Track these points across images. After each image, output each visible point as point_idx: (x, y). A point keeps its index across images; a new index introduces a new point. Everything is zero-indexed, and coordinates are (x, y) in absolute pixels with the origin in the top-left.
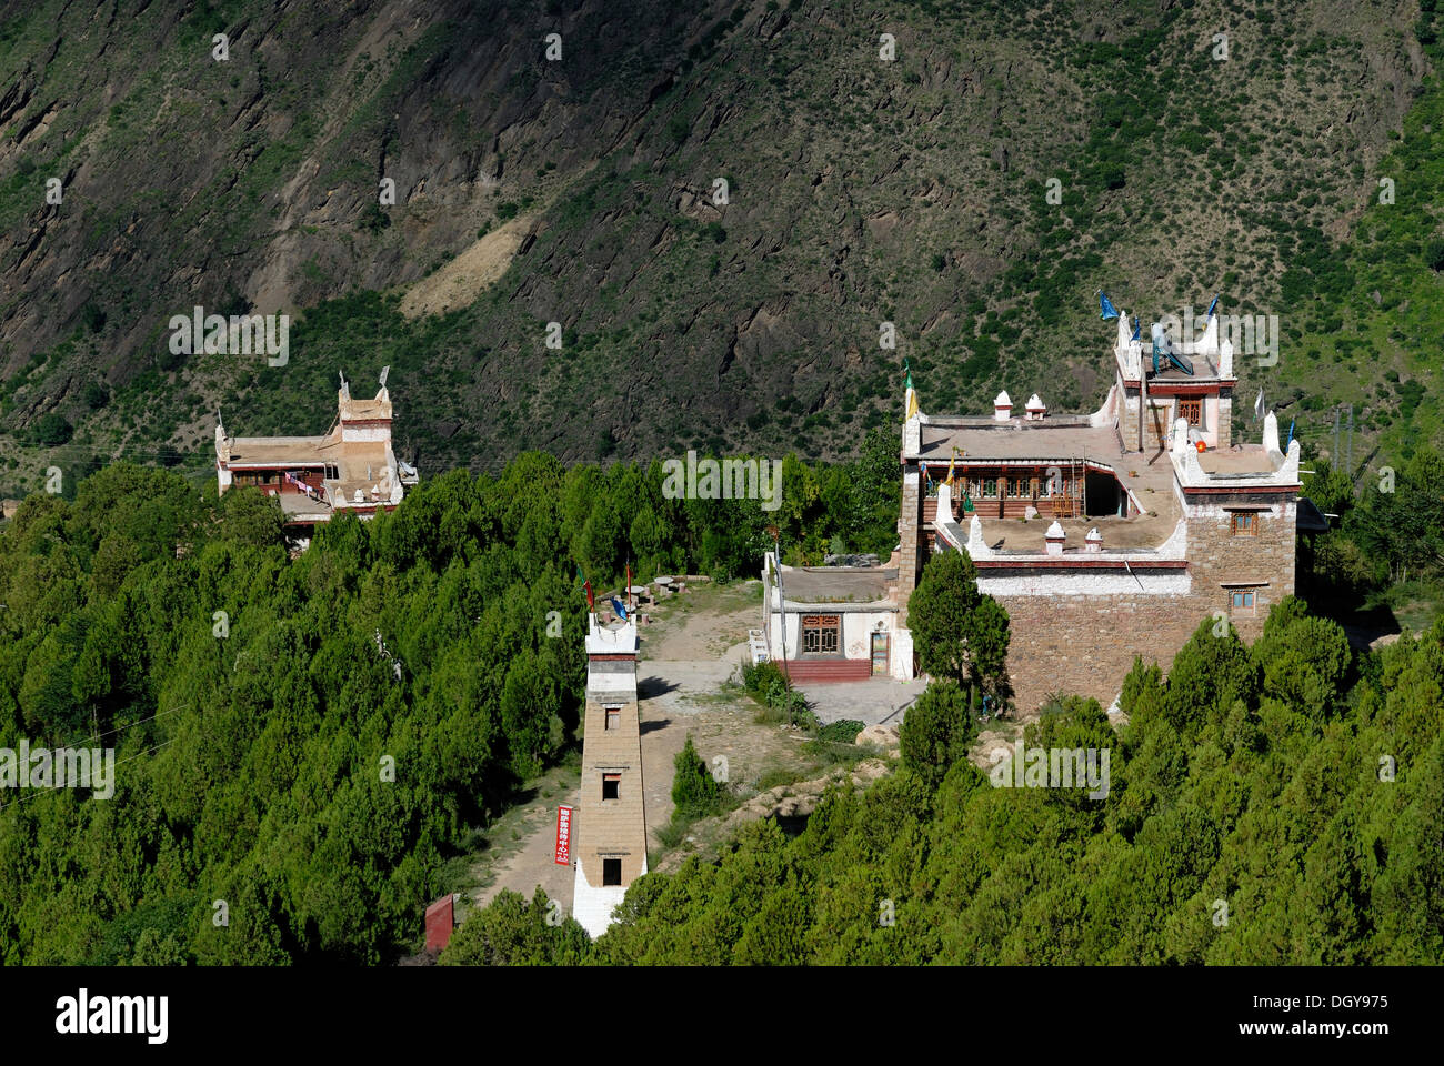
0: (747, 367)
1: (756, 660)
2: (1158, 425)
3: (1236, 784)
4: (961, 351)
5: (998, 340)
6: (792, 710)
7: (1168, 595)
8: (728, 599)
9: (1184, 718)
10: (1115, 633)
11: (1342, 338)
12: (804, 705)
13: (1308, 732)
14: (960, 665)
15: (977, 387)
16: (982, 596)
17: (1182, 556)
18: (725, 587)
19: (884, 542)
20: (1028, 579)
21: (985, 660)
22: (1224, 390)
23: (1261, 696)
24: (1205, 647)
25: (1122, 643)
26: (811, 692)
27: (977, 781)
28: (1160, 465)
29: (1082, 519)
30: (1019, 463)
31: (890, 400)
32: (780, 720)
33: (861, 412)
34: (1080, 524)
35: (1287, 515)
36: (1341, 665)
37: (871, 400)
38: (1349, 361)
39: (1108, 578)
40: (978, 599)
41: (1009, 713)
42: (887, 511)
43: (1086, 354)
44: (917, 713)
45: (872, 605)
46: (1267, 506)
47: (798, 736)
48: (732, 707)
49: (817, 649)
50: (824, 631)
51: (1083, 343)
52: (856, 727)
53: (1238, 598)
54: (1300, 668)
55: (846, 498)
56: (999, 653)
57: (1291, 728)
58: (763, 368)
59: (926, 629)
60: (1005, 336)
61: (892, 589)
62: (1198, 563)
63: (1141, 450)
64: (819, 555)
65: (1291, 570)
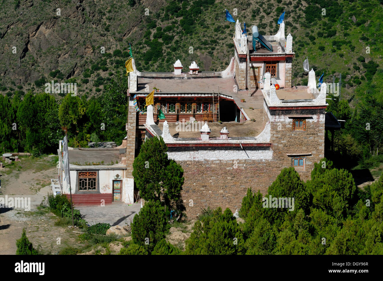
0: (35, 56)
1: (55, 194)
2: (255, 76)
3: (302, 248)
4: (144, 47)
5: (162, 42)
6: (74, 219)
7: (261, 160)
8: (40, 164)
9: (273, 219)
10: (235, 179)
11: (336, 40)
12: (80, 216)
13: (335, 225)
14: (159, 195)
15: (152, 65)
16: (170, 160)
17: (268, 141)
18: (38, 158)
19: (118, 135)
20: (192, 153)
21: (171, 192)
22: (288, 59)
23: (311, 208)
24: (283, 183)
25: (239, 184)
26: (83, 210)
27: (170, 250)
28: (256, 96)
29: (219, 123)
30: (186, 95)
31: (108, 72)
32: (68, 223)
33: (93, 78)
34: (217, 125)
35: (320, 120)
36: (351, 192)
37: (98, 72)
38: (339, 52)
39: (231, 152)
40: (168, 162)
41: (183, 219)
42: (120, 120)
43: (207, 48)
44: (140, 217)
45: (113, 166)
46: (310, 116)
47: (77, 231)
48: (43, 217)
49: (86, 189)
50: (89, 179)
51: (205, 43)
52: (106, 227)
53: (296, 161)
54: (331, 193)
55: (98, 114)
56: (179, 189)
57: (327, 223)
58: (43, 55)
59: (142, 177)
60: (166, 40)
61: (123, 158)
62: (276, 144)
63: (247, 89)
64: (85, 143)
65: (322, 148)
